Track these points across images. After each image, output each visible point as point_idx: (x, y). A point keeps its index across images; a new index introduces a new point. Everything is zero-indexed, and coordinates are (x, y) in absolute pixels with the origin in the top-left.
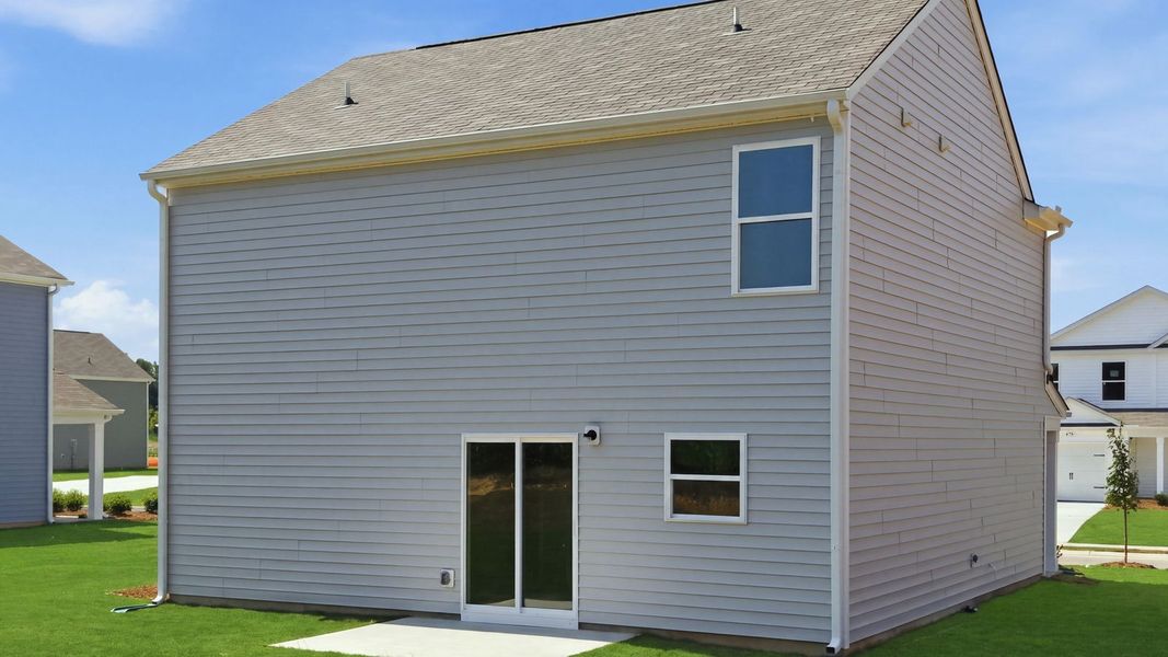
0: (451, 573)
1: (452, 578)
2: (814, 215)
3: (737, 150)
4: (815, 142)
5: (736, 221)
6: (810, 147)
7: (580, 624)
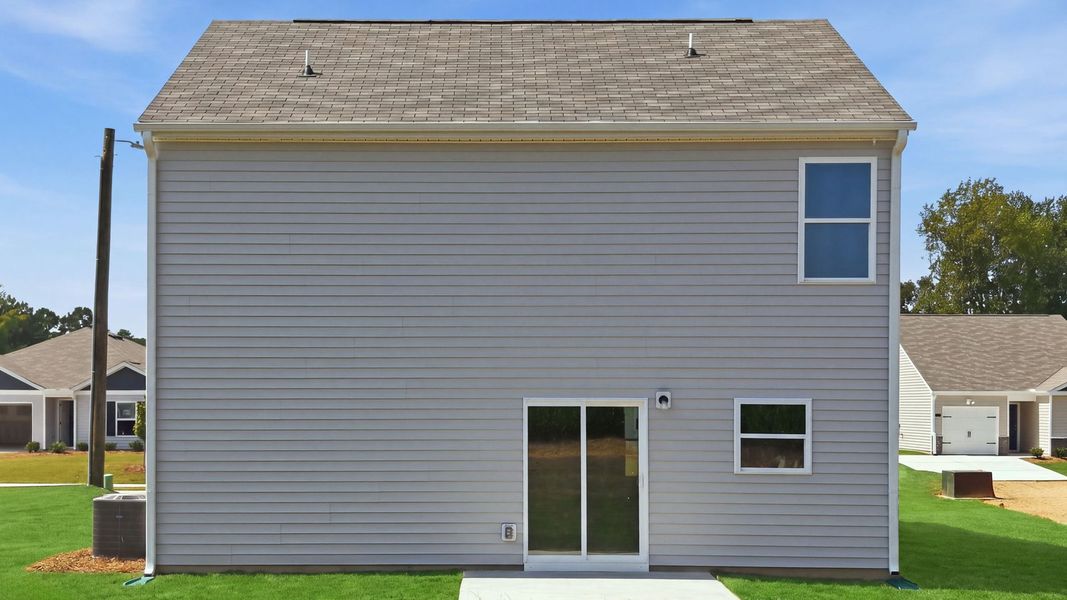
0: (514, 527)
1: (514, 532)
2: (872, 220)
3: (803, 161)
4: (873, 161)
5: (803, 220)
6: (868, 165)
7: (650, 566)
